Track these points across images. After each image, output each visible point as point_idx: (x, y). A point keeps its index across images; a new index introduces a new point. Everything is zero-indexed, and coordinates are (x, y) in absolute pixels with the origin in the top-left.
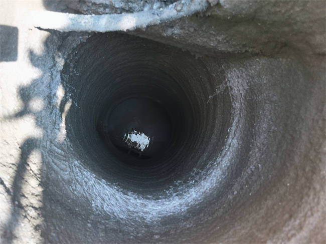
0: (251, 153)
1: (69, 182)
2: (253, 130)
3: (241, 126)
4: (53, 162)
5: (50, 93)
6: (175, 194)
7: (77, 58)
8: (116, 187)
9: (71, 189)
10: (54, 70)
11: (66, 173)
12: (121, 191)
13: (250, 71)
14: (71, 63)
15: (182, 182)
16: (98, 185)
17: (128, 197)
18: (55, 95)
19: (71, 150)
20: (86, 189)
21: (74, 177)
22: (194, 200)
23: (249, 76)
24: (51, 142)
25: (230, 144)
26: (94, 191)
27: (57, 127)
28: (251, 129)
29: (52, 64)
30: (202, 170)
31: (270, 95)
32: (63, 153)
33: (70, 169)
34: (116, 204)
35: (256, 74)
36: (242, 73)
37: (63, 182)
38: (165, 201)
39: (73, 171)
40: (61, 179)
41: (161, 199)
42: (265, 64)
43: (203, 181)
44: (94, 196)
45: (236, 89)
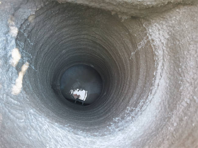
0: (181, 88)
1: (25, 129)
2: (180, 69)
3: (165, 68)
4: (9, 112)
5: (6, 54)
6: (117, 130)
7: (29, 29)
8: (67, 129)
9: (27, 135)
10: (9, 36)
11: (22, 121)
12: (72, 132)
13: (170, 22)
14: (24, 32)
15: (120, 119)
16: (51, 129)
17: (78, 136)
18: (11, 56)
19: (27, 101)
20: (40, 133)
21: (29, 124)
22: (135, 133)
23: (170, 26)
24: (7, 95)
25: (158, 84)
26: (48, 134)
27: (14, 82)
28: (177, 69)
29: (6, 30)
30: (136, 108)
31: (194, 37)
32: (19, 104)
33: (26, 117)
34: (68, 144)
35: (176, 23)
36: (163, 26)
37: (19, 129)
38: (111, 137)
39: (28, 119)
40: (17, 127)
41: (106, 135)
42: (185, 12)
43: (140, 117)
44: (48, 139)
45: (157, 40)
